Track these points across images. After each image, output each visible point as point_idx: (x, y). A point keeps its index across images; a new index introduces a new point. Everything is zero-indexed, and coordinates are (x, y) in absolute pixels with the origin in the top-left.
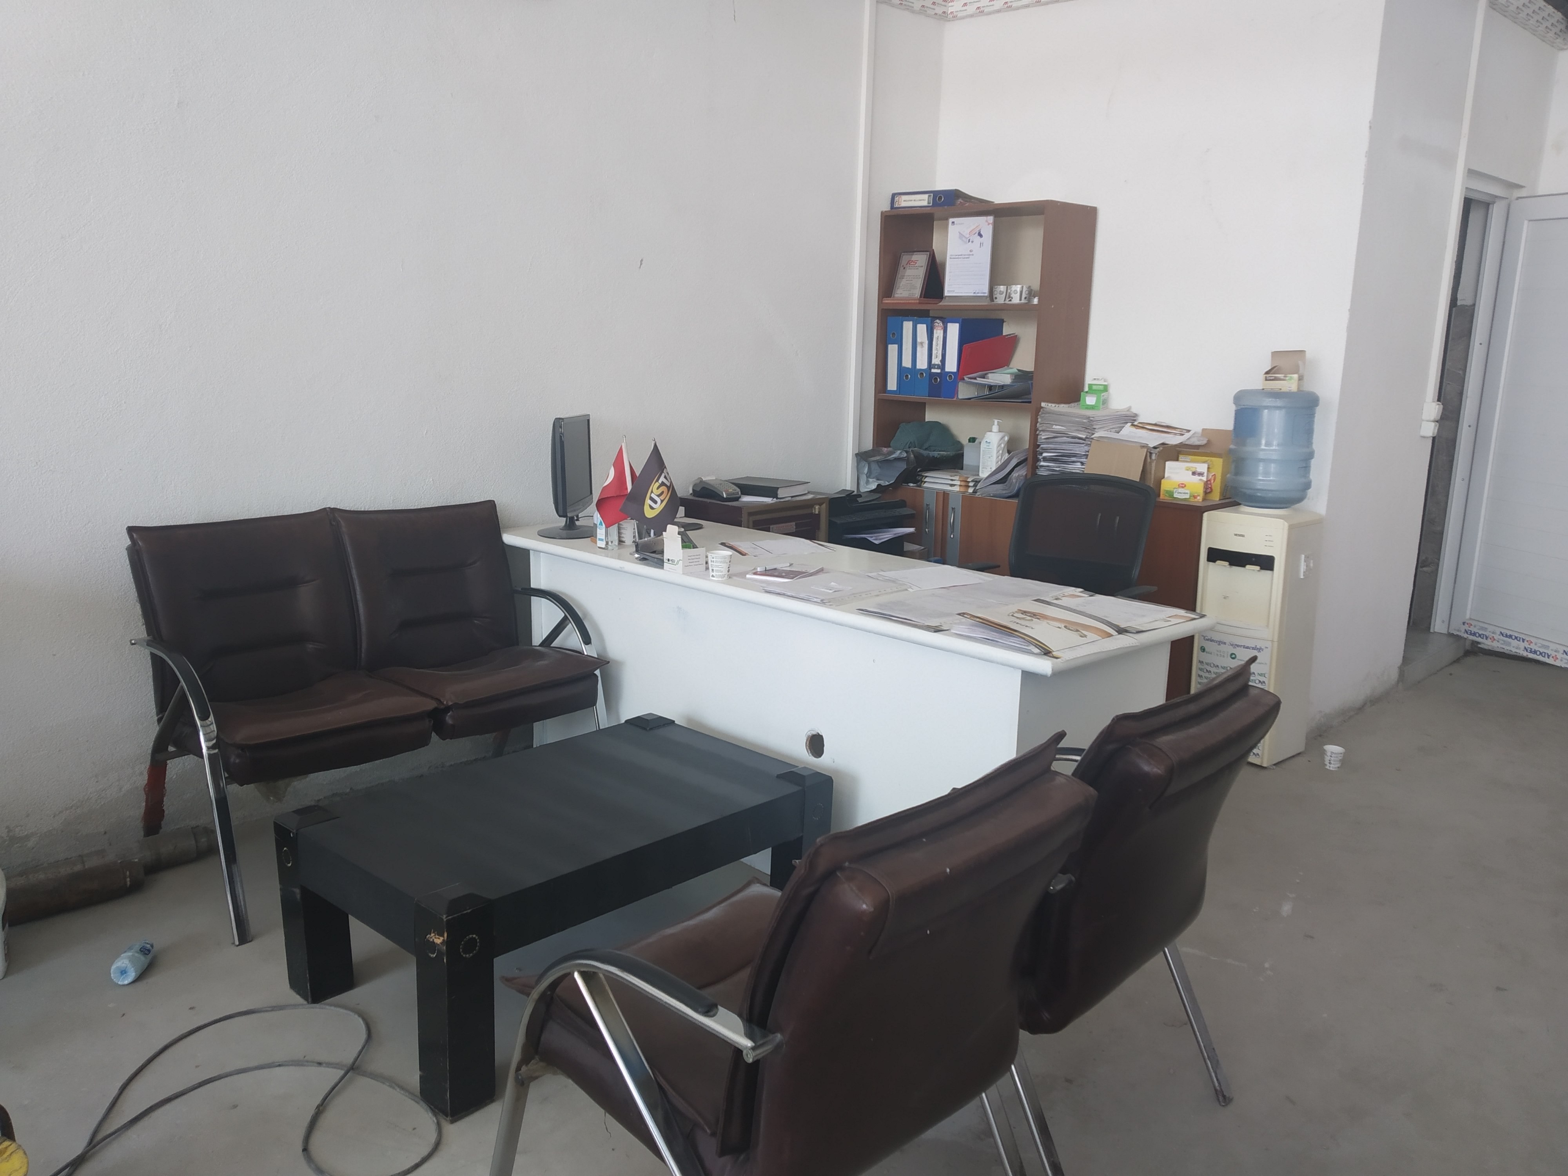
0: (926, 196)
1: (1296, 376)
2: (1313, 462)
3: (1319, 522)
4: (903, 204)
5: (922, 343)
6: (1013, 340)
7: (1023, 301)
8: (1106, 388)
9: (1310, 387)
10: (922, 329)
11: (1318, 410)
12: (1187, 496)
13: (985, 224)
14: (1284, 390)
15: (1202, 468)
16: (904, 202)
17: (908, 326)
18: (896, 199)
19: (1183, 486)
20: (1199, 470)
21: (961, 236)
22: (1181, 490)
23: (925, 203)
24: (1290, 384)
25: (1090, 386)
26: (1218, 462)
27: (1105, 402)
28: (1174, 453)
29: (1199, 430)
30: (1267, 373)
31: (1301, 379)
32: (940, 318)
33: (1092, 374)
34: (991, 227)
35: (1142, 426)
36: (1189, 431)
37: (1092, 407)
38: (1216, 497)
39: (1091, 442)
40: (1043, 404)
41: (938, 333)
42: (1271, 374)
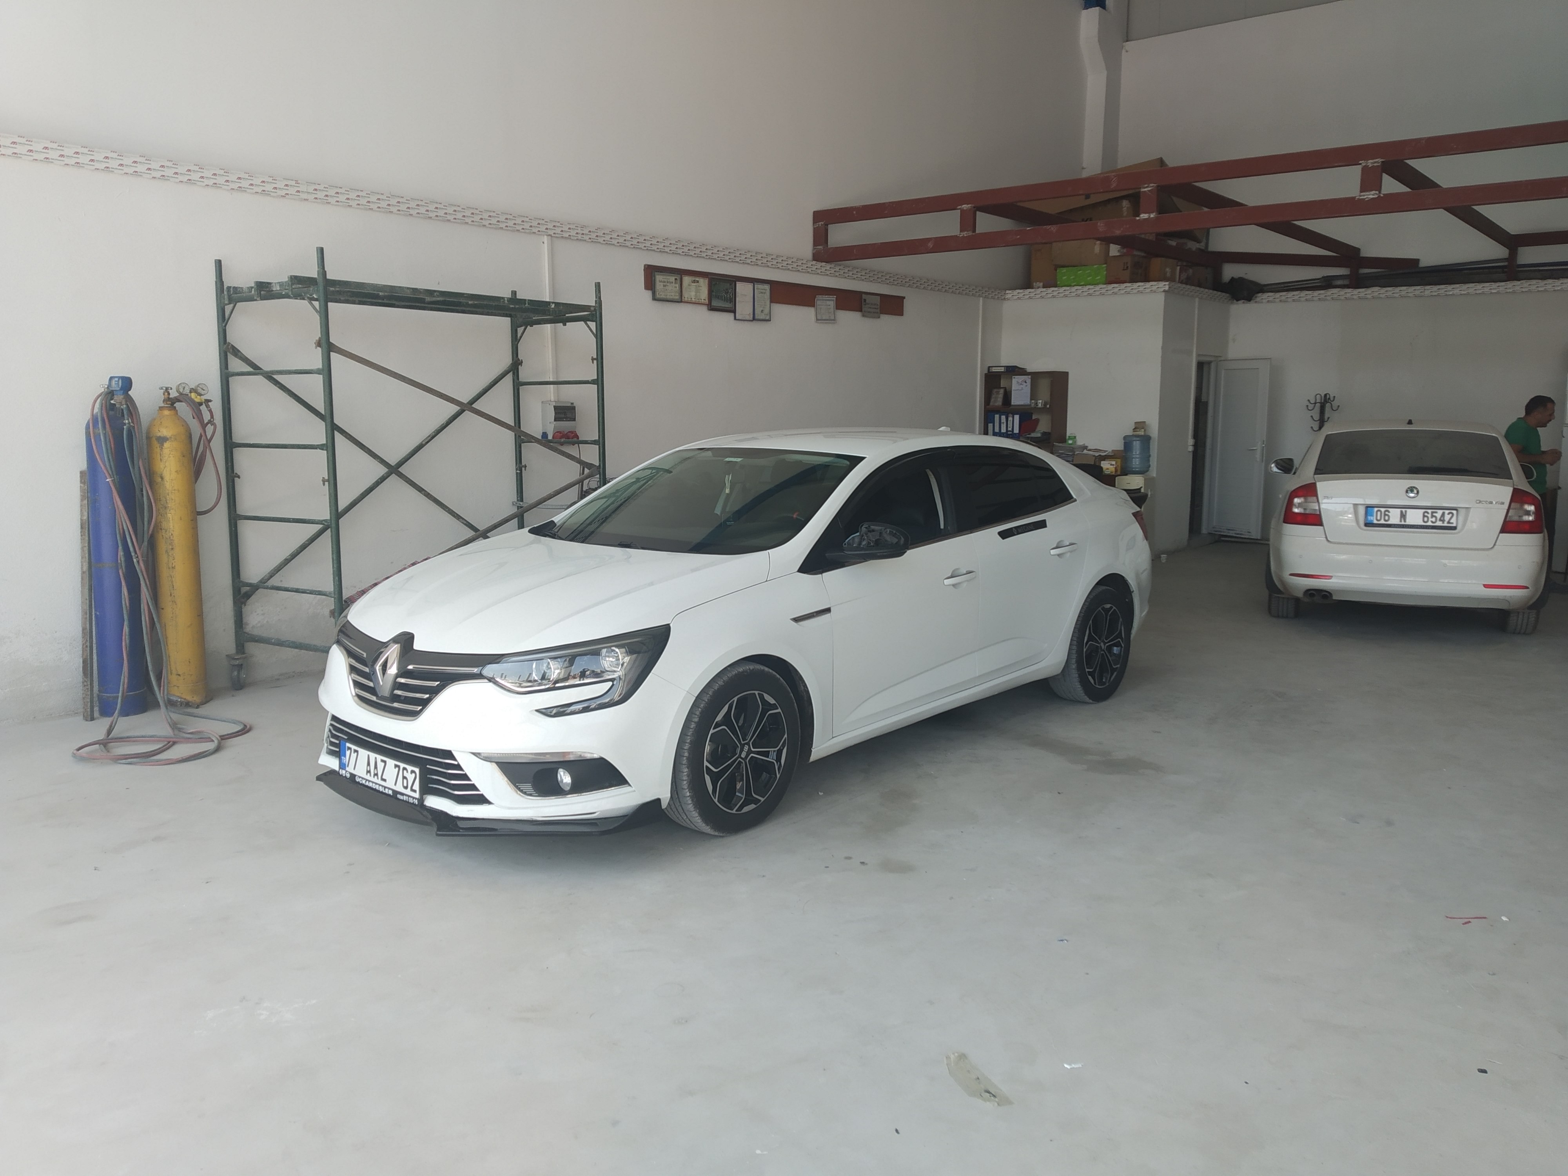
0: (1003, 368)
1: (1143, 430)
2: (1151, 459)
3: (1153, 478)
4: (994, 371)
5: (1003, 423)
6: (1037, 421)
7: (1043, 406)
8: (1075, 437)
9: (1148, 433)
10: (1003, 417)
11: (1151, 441)
12: (1109, 473)
13: (1028, 379)
14: (1140, 434)
15: (1114, 463)
16: (994, 370)
17: (997, 417)
18: (991, 368)
19: (1108, 469)
20: (1113, 464)
21: (1018, 382)
22: (1107, 470)
23: (1003, 370)
24: (1142, 433)
25: (1069, 437)
26: (1119, 461)
27: (1075, 442)
28: (1105, 458)
29: (1110, 450)
30: (1134, 429)
31: (1145, 431)
32: (1012, 414)
33: (1069, 432)
34: (1030, 379)
35: (1090, 450)
36: (1107, 451)
37: (1070, 444)
38: (1119, 473)
39: (1073, 457)
40: (1055, 443)
41: (1010, 419)
42: (1135, 429)
